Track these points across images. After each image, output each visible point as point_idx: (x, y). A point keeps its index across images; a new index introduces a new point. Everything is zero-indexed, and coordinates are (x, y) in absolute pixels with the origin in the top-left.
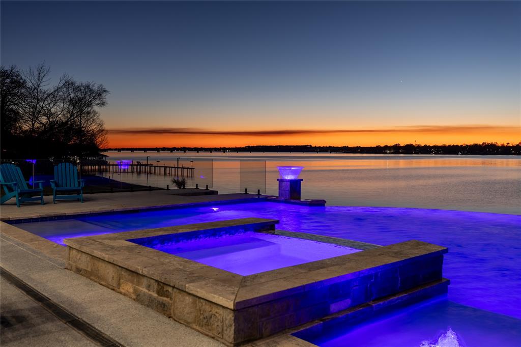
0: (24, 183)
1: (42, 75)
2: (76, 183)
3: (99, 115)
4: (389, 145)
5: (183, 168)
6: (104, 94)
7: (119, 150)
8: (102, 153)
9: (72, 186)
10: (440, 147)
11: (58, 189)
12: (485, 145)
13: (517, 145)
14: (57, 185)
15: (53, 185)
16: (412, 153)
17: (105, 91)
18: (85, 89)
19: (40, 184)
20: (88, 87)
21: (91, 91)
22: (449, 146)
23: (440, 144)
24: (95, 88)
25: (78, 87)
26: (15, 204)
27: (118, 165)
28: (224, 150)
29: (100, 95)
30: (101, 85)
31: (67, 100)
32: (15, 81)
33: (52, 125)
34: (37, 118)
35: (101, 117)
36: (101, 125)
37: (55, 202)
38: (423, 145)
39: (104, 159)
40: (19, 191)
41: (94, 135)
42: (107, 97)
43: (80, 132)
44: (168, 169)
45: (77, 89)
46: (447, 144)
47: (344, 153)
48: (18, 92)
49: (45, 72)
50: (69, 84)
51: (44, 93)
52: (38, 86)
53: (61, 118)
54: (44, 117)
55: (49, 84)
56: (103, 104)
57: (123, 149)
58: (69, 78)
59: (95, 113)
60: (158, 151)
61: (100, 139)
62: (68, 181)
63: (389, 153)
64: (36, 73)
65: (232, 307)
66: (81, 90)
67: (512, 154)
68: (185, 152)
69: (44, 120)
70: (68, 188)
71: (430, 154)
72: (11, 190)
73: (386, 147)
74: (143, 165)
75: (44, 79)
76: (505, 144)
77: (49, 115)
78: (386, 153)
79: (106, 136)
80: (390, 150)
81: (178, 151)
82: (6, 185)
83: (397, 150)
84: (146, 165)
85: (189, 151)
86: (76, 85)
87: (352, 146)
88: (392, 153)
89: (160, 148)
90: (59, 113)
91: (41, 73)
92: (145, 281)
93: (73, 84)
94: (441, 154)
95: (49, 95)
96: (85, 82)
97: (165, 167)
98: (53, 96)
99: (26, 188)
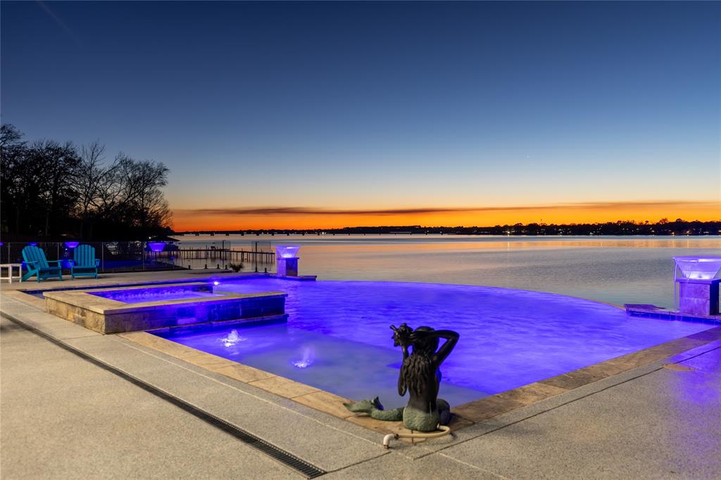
0: (46, 262)
1: (95, 154)
2: (93, 262)
3: (163, 195)
4: (509, 225)
5: (262, 253)
6: (165, 173)
7: (197, 233)
8: (172, 237)
9: (90, 264)
10: (569, 226)
11: (75, 267)
12: (621, 224)
13: (658, 224)
14: (75, 264)
15: (71, 264)
16: (536, 234)
17: (165, 170)
18: (144, 168)
19: (59, 264)
20: (147, 165)
21: (151, 170)
22: (579, 225)
23: (568, 223)
24: (155, 166)
25: (136, 166)
26: (36, 281)
27: (190, 251)
28: (319, 232)
29: (160, 174)
30: (161, 164)
31: (124, 179)
32: (70, 159)
33: (107, 207)
34: (91, 199)
35: (165, 197)
36: (165, 206)
37: (73, 278)
38: (549, 224)
39: (174, 243)
40: (39, 269)
41: (158, 217)
42: (168, 177)
43: (143, 214)
44: (245, 254)
45: (135, 168)
46: (577, 223)
47: (458, 234)
48: (73, 171)
49: (100, 150)
50: (126, 163)
51: (100, 172)
52: (92, 165)
53: (119, 198)
54: (100, 199)
55: (103, 163)
56: (163, 184)
57: (202, 233)
58: (125, 156)
59: (158, 193)
60: (243, 235)
61: (165, 221)
62: (86, 260)
63: (510, 234)
64: (89, 152)
65: (103, 313)
66: (139, 169)
67: (652, 234)
68: (273, 235)
69: (99, 201)
70: (86, 267)
71: (557, 234)
72: (33, 268)
73: (506, 227)
74: (218, 250)
75: (98, 159)
76: (644, 223)
77: (104, 196)
78: (507, 234)
79: (171, 218)
80: (510, 231)
81: (266, 233)
82: (29, 264)
83: (519, 230)
84: (221, 250)
85: (279, 233)
86: (134, 163)
87: (467, 227)
88: (513, 234)
89: (245, 231)
90: (115, 194)
91: (95, 150)
92: (77, 309)
93: (130, 162)
94: (569, 234)
95: (105, 174)
96: (143, 160)
97: (243, 252)
98: (109, 176)
99: (47, 266)
